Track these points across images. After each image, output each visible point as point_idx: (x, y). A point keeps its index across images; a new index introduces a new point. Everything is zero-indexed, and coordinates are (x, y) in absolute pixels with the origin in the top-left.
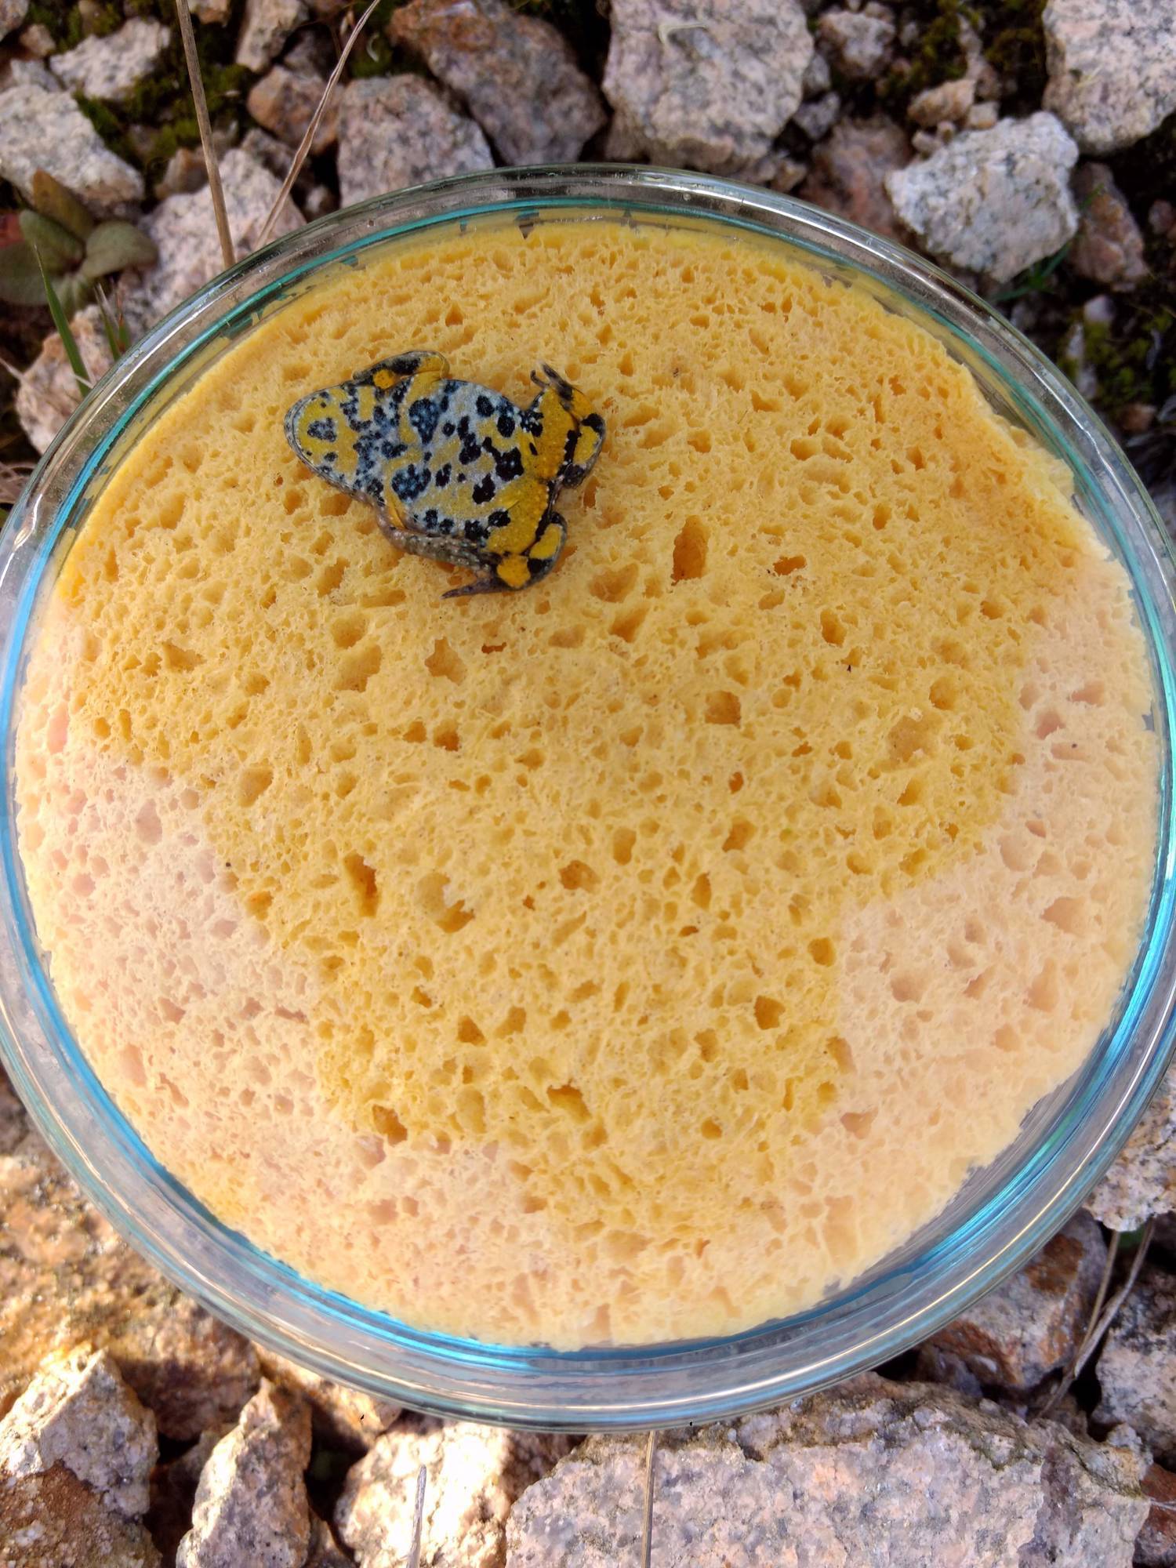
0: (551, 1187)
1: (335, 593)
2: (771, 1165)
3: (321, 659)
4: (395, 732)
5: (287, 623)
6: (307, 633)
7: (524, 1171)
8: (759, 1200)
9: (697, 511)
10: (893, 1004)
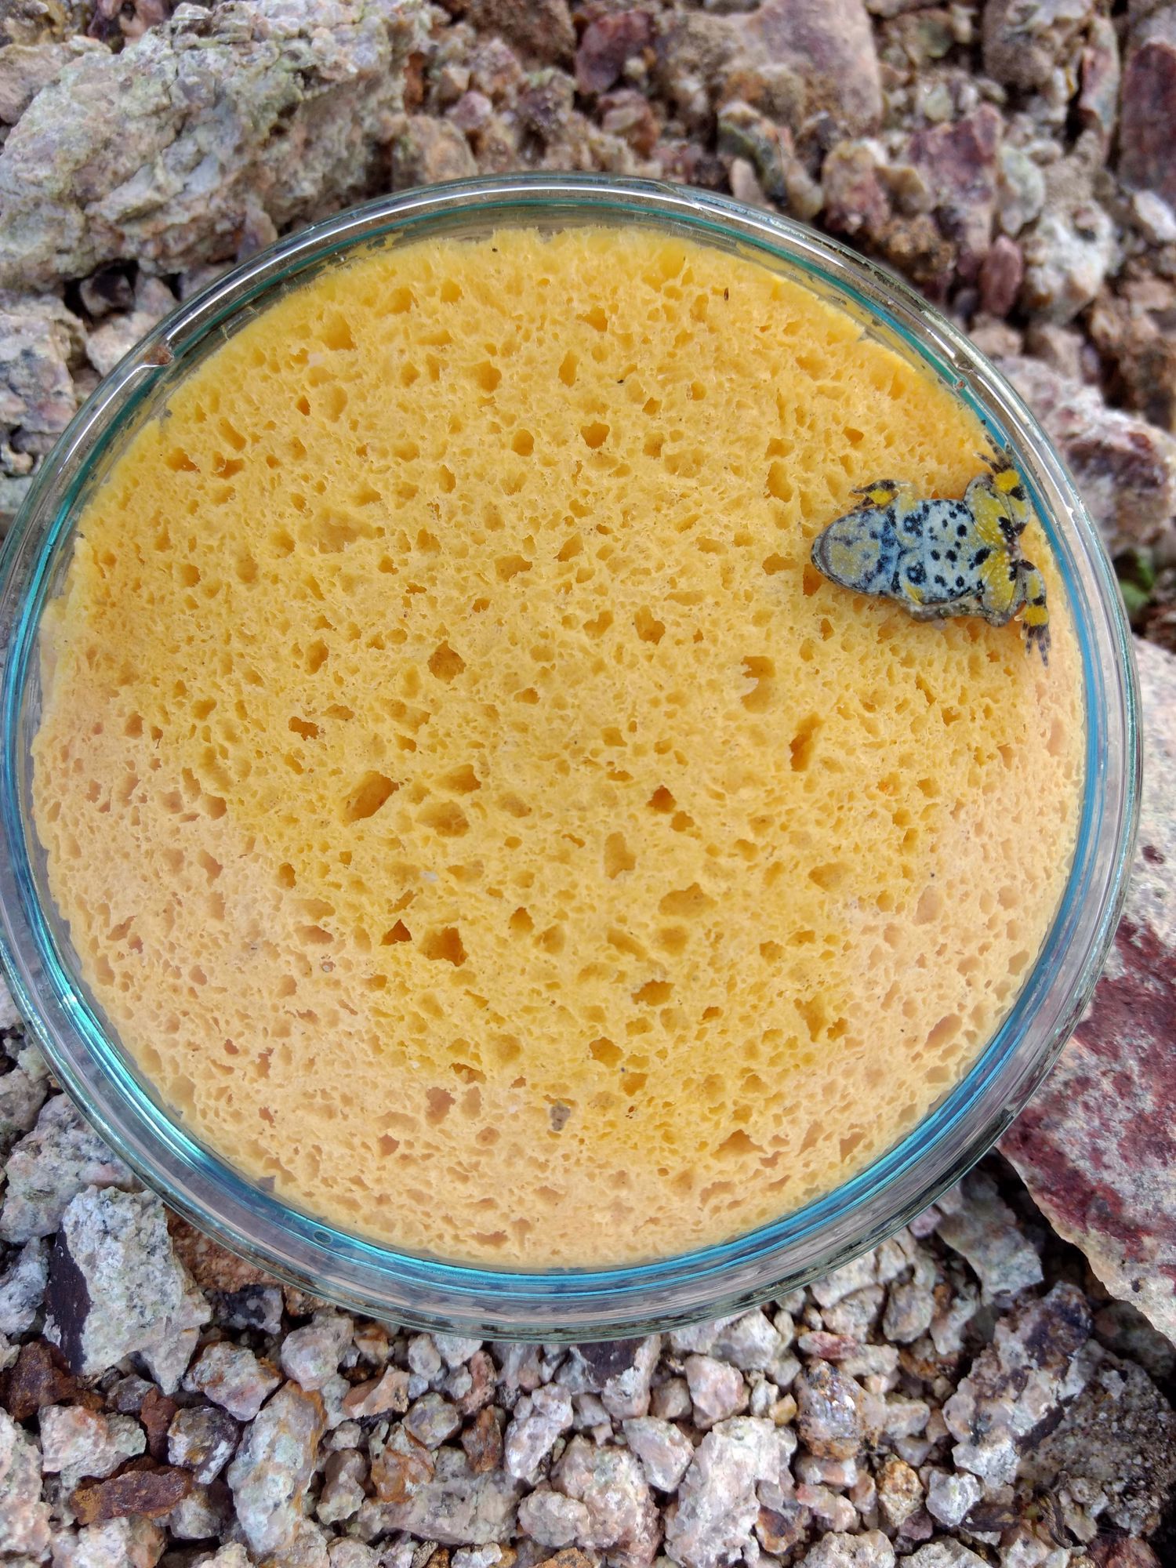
0: (834, 439)
1: (658, 979)
2: (677, 339)
3: (708, 934)
4: (697, 836)
5: (713, 984)
6: (703, 963)
7: (845, 461)
8: (703, 326)
9: (336, 824)
10: (505, 374)
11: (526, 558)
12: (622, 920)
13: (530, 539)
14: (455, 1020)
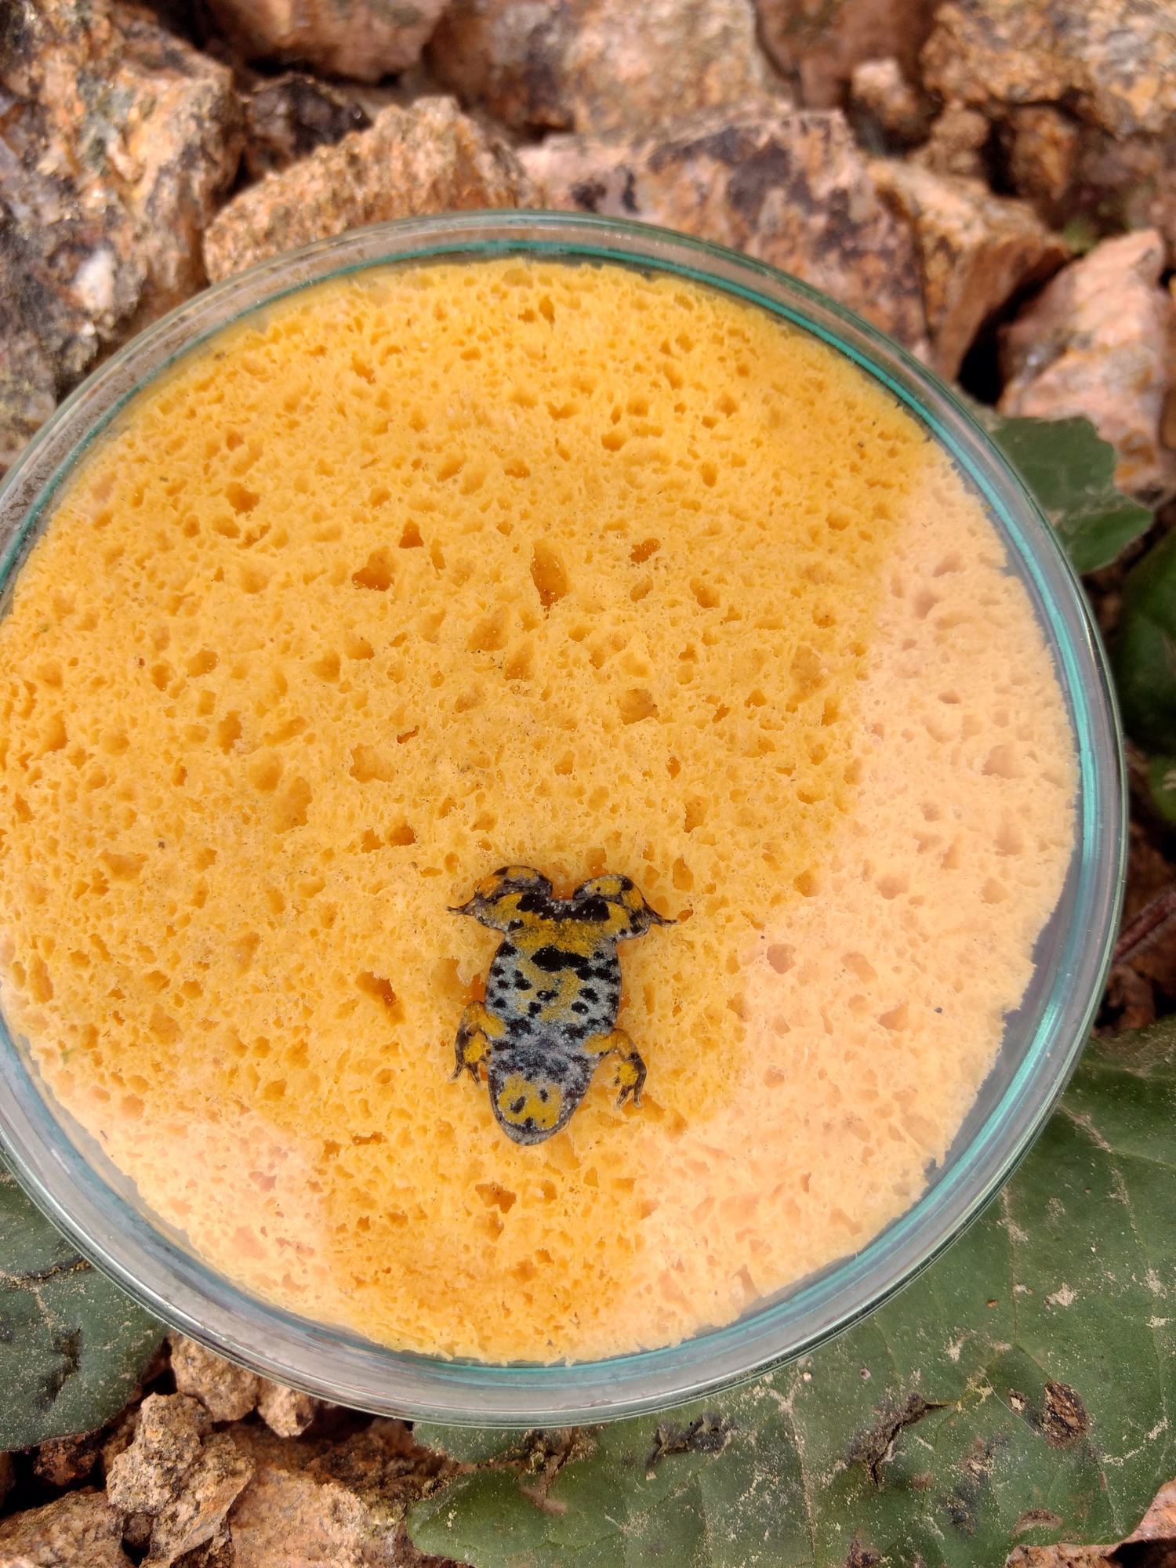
1: (238, 743)
2: (836, 1088)
3: (253, 809)
4: (350, 849)
5: (207, 790)
6: (230, 792)
8: (837, 1121)
9: (540, 534)
11: (696, 830)
12: (310, 739)
13: (713, 844)
14: (306, 548)
